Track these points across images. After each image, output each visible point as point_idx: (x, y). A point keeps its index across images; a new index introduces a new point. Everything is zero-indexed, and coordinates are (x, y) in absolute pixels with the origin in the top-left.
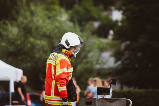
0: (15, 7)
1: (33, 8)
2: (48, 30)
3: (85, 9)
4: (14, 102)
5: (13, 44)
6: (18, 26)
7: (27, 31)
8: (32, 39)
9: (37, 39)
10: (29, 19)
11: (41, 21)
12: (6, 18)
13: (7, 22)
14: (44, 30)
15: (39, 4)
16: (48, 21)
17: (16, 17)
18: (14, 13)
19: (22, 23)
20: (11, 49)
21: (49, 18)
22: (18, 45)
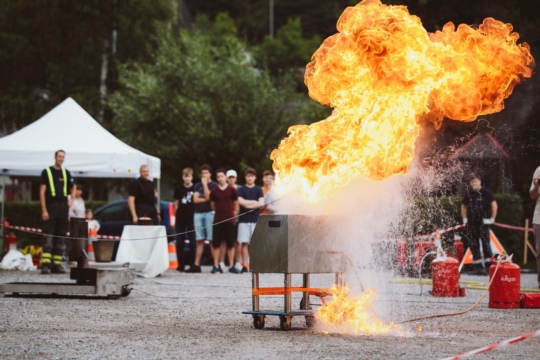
0: (153, 37)
1: (185, 38)
2: (212, 82)
3: (286, 43)
4: (142, 218)
5: (146, 107)
6: (156, 73)
7: (174, 83)
8: (182, 100)
9: (192, 100)
10: (178, 61)
11: (200, 66)
12: (134, 58)
13: (136, 64)
14: (206, 81)
15: (198, 32)
16: (212, 66)
17: (153, 55)
18: (149, 47)
19: (164, 68)
20: (142, 117)
21: (216, 59)
22: (156, 110)
